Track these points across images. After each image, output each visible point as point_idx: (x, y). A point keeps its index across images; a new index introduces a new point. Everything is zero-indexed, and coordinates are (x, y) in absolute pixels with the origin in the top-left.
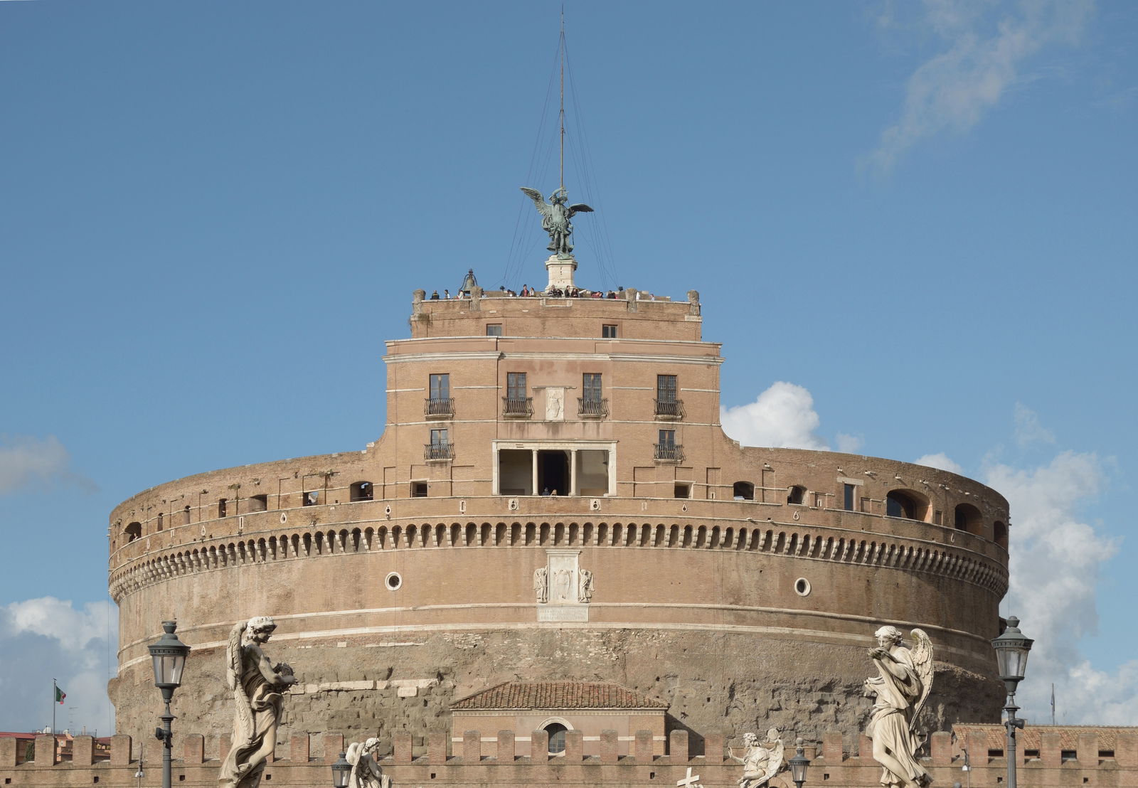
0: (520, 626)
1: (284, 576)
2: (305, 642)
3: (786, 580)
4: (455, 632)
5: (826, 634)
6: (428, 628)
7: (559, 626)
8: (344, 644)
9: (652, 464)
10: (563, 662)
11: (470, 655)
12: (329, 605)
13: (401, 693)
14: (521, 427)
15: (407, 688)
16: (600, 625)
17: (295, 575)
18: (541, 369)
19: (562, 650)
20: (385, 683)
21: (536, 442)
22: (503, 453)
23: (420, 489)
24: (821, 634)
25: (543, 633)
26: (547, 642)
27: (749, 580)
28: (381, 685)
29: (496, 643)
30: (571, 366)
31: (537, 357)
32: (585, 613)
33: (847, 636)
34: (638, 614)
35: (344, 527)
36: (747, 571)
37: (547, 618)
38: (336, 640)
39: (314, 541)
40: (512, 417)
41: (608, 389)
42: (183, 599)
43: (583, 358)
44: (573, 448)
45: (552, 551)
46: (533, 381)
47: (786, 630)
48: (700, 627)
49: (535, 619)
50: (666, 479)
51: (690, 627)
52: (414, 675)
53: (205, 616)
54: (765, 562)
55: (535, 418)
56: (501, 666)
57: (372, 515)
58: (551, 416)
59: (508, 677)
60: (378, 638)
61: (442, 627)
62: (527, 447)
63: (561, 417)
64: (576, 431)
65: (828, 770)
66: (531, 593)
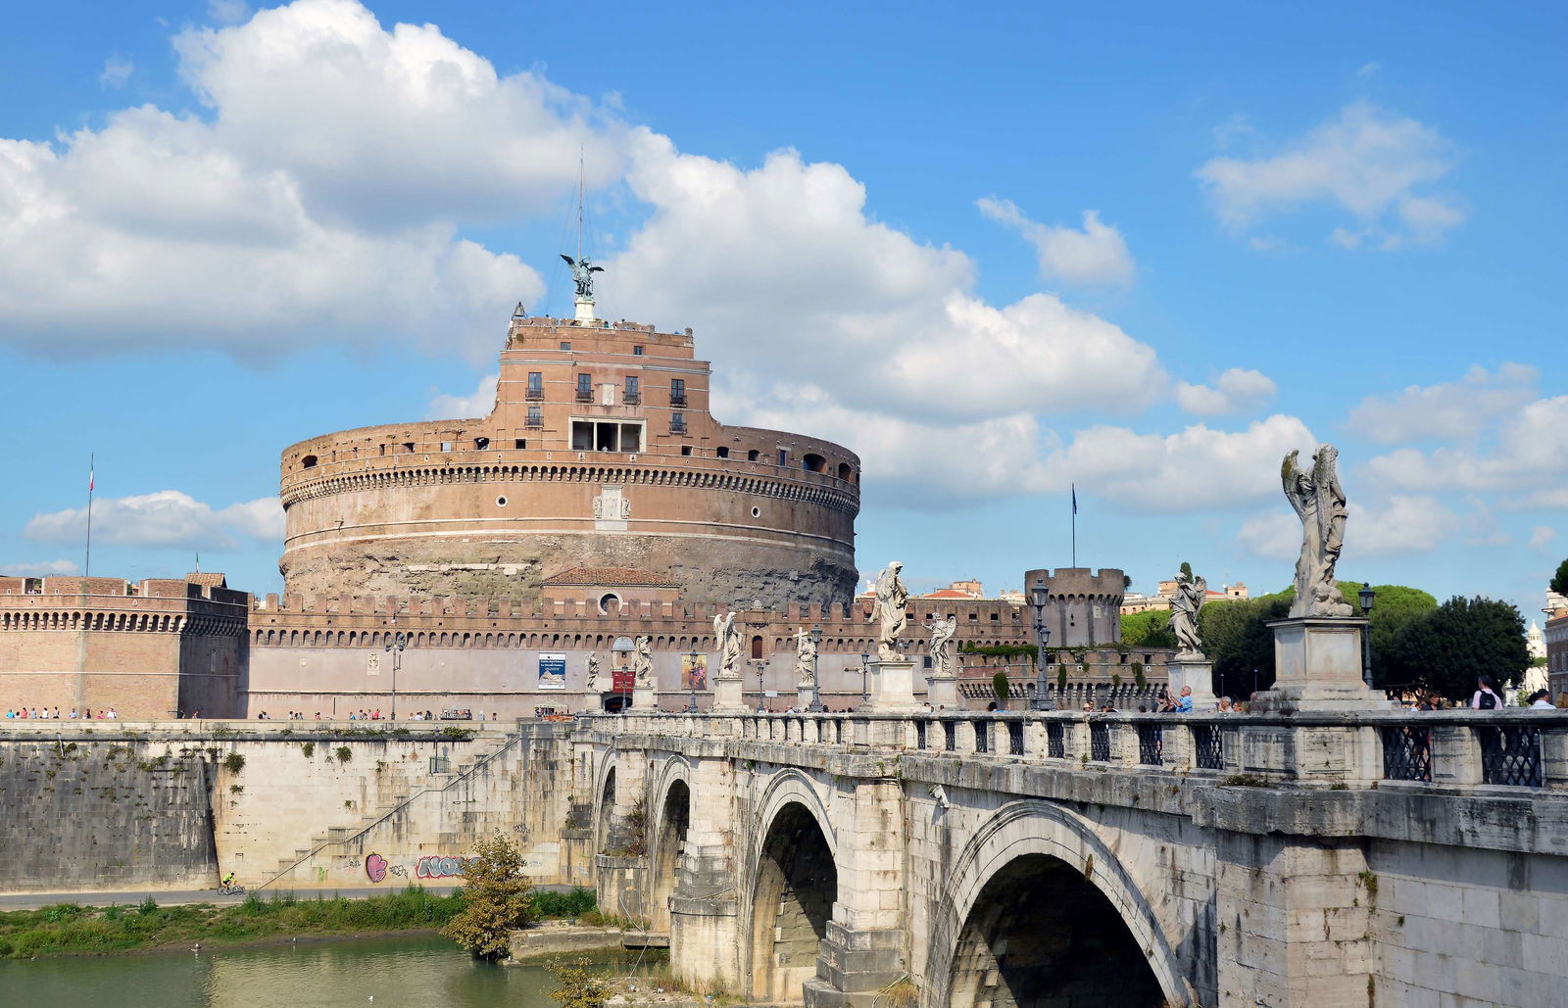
0: (584, 532)
1: (425, 495)
2: (440, 538)
3: (746, 509)
4: (543, 534)
5: (769, 541)
6: (524, 531)
7: (608, 533)
8: (467, 540)
9: (668, 434)
10: (611, 555)
11: (553, 549)
12: (457, 515)
13: (506, 572)
14: (587, 408)
15: (511, 569)
16: (635, 533)
17: (433, 495)
18: (600, 372)
19: (610, 548)
20: (495, 566)
21: (596, 417)
22: (574, 423)
23: (521, 444)
24: (766, 541)
25: (599, 537)
26: (601, 542)
27: (725, 507)
28: (492, 567)
29: (569, 542)
30: (619, 372)
31: (598, 365)
32: (625, 526)
33: (781, 543)
34: (658, 526)
35: (469, 466)
36: (724, 501)
37: (601, 528)
38: (461, 537)
39: (448, 473)
40: (582, 402)
41: (641, 386)
42: (349, 507)
43: (626, 367)
44: (620, 422)
45: (604, 485)
46: (595, 380)
47: (746, 539)
48: (696, 535)
49: (594, 528)
50: (678, 443)
51: (690, 535)
52: (514, 561)
53: (367, 518)
54: (734, 496)
55: (596, 402)
56: (571, 557)
57: (489, 458)
58: (605, 402)
59: (576, 564)
60: (490, 537)
61: (534, 531)
62: (590, 420)
63: (612, 403)
64: (621, 412)
65: (791, 626)
66: (591, 512)
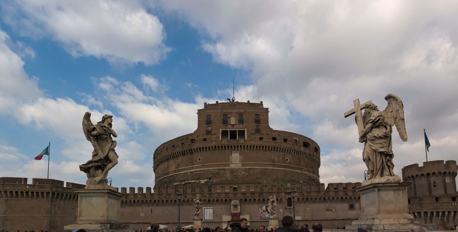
0: (226, 168)
1: (178, 161)
2: (182, 174)
3: (284, 159)
4: (213, 169)
5: (292, 170)
6: (207, 169)
7: (235, 168)
8: (189, 173)
9: (254, 133)
10: (236, 175)
11: (216, 174)
12: (186, 166)
13: (201, 183)
14: (226, 126)
15: (203, 181)
16: (244, 167)
17: (180, 161)
18: (230, 113)
19: (236, 173)
20: (198, 181)
21: (229, 129)
22: (222, 131)
23: (205, 140)
24: (291, 170)
25: (232, 169)
26: (232, 171)
27: (276, 158)
28: (197, 181)
29: (221, 171)
30: (236, 113)
31: (229, 111)
32: (241, 165)
33: (296, 171)
34: (252, 165)
35: (189, 149)
36: (276, 156)
37: (232, 166)
38: (188, 173)
39: (183, 153)
40: (224, 123)
41: (244, 117)
43: (239, 111)
44: (237, 130)
45: (233, 151)
46: (229, 116)
47: (284, 169)
48: (266, 168)
49: (230, 166)
50: (258, 136)
51: (264, 168)
52: (204, 179)
54: (279, 154)
55: (229, 124)
56: (222, 177)
57: (196, 146)
58: (232, 123)
59: (224, 179)
60: (196, 171)
61: (210, 168)
62: (227, 130)
63: (234, 123)
64: (238, 126)
66: (229, 161)
